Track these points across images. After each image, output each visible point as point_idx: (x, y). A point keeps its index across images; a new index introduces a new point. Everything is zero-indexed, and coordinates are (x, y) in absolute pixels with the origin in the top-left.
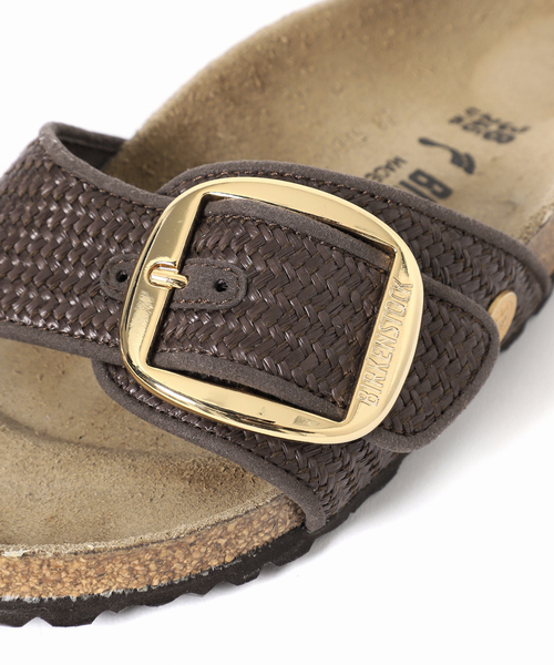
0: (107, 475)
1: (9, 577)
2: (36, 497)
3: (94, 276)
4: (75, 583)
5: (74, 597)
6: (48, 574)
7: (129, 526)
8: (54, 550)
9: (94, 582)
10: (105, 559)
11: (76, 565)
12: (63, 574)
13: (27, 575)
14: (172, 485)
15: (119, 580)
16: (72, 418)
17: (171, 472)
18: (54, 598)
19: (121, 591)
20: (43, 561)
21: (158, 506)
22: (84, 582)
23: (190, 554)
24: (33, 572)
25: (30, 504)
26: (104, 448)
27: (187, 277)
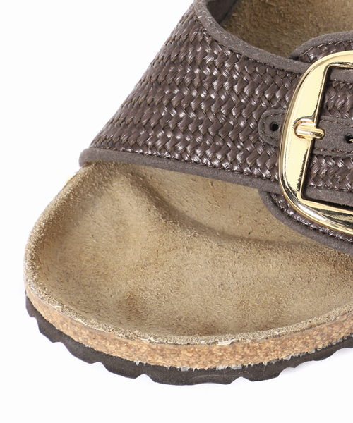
0: (274, 265)
1: (221, 356)
2: (227, 287)
3: (252, 125)
4: (267, 355)
5: (265, 363)
6: (248, 352)
7: (296, 305)
8: (252, 338)
9: (280, 352)
10: (286, 339)
11: (267, 345)
12: (258, 351)
13: (233, 355)
14: (322, 269)
15: (296, 349)
16: (240, 217)
17: (320, 259)
18: (252, 365)
19: (297, 355)
20: (245, 345)
21: (314, 287)
22: (272, 354)
23: (343, 327)
24: (238, 352)
25: (223, 293)
26: (267, 241)
27: (324, 130)
